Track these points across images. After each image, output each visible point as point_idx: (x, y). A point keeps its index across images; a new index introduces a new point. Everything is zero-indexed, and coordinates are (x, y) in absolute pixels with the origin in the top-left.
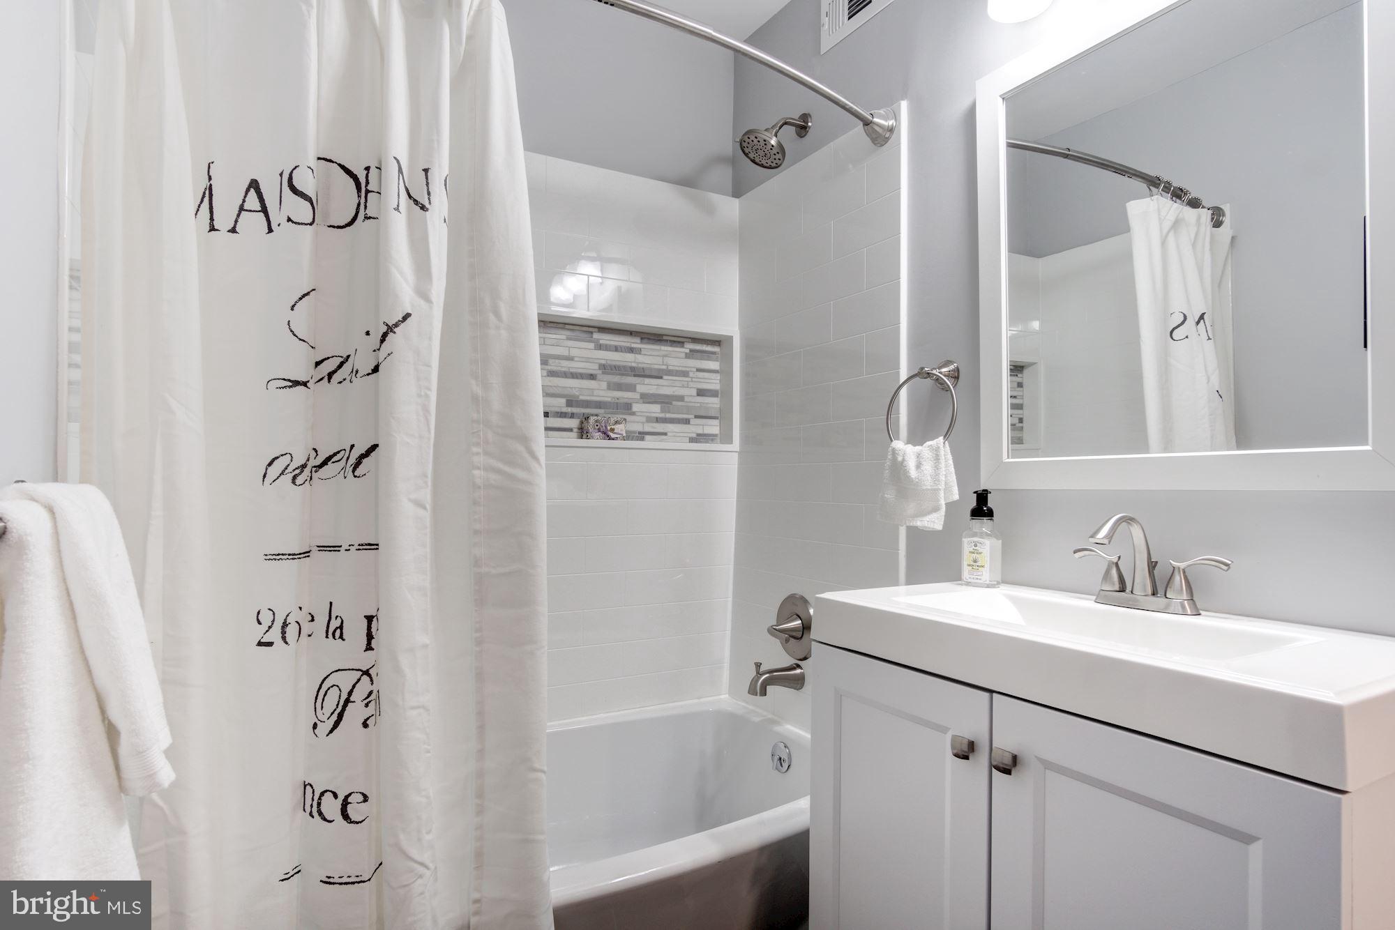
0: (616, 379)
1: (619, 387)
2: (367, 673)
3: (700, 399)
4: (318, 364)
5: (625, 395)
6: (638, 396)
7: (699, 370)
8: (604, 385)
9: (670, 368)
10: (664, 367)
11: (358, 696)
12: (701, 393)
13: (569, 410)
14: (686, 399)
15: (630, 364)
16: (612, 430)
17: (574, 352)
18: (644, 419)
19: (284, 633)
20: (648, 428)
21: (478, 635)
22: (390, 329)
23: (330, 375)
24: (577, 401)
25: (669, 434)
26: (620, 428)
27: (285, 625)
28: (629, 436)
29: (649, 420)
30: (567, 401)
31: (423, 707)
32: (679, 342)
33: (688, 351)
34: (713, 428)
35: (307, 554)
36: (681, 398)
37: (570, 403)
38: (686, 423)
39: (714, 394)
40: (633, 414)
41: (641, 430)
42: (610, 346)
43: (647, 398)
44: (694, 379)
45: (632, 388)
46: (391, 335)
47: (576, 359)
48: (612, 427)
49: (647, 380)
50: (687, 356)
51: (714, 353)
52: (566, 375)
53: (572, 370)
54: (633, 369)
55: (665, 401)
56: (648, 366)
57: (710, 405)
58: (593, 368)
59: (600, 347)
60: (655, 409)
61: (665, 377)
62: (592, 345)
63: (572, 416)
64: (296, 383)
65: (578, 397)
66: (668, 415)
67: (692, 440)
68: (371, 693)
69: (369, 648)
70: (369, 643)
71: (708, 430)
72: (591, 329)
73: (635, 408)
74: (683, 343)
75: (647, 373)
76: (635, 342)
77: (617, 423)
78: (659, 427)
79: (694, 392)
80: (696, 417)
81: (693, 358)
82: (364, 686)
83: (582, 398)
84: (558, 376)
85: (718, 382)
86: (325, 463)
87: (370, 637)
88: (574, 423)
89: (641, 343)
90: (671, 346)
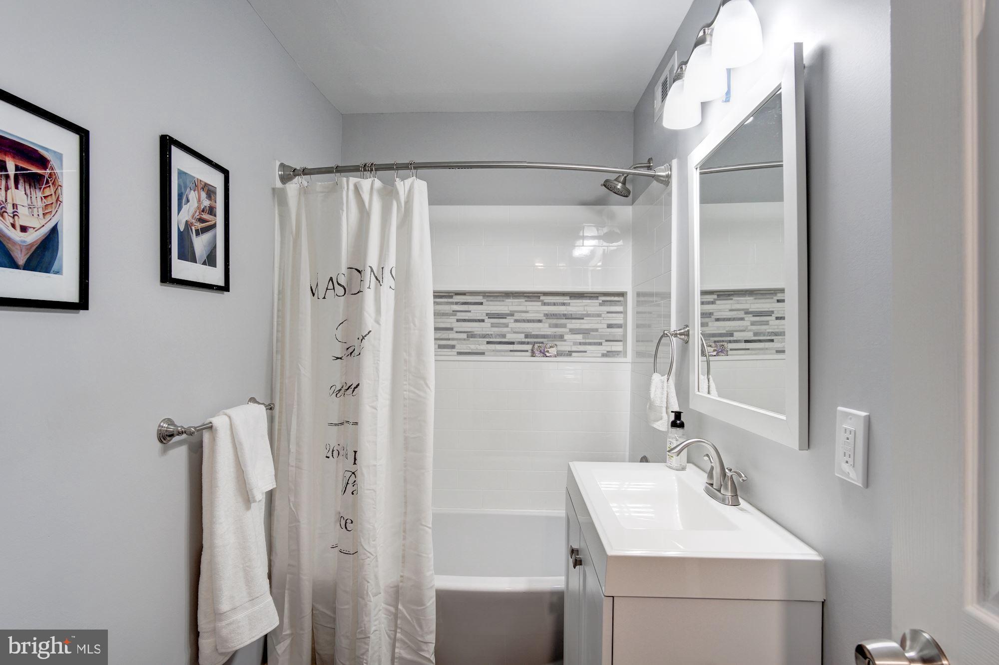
0: (554, 321)
1: (556, 326)
2: (353, 473)
3: (609, 330)
4: (347, 349)
5: (559, 331)
6: (568, 330)
7: (608, 312)
8: (547, 325)
9: (589, 312)
10: (585, 312)
11: (351, 481)
12: (610, 326)
13: (527, 340)
14: (600, 330)
15: (562, 312)
16: (548, 351)
17: (529, 308)
18: (572, 344)
19: (333, 454)
20: (574, 348)
21: (405, 462)
22: (363, 338)
23: (351, 353)
24: (530, 335)
25: (588, 352)
26: (553, 351)
27: (333, 451)
28: (560, 354)
29: (575, 344)
30: (525, 335)
31: (373, 490)
32: (595, 297)
33: (601, 301)
34: (618, 347)
35: (342, 424)
36: (596, 330)
37: (526, 336)
38: (600, 345)
39: (619, 326)
40: (565, 341)
41: (570, 350)
42: (550, 303)
43: (573, 331)
44: (605, 318)
45: (564, 326)
46: (363, 340)
47: (530, 312)
48: (549, 350)
49: (574, 321)
50: (600, 305)
51: (618, 301)
52: (524, 321)
53: (528, 318)
54: (565, 315)
55: (585, 332)
56: (574, 312)
57: (616, 333)
58: (540, 316)
59: (544, 304)
60: (579, 338)
61: (585, 318)
62: (540, 303)
63: (528, 343)
64: (338, 358)
65: (531, 333)
66: (587, 341)
67: (603, 355)
68: (355, 481)
69: (355, 463)
70: (355, 462)
71: (614, 349)
72: (539, 295)
73: (566, 337)
74: (598, 297)
75: (573, 316)
76: (566, 299)
77: (551, 347)
78: (582, 348)
79: (605, 326)
80: (606, 341)
81: (605, 306)
82: (353, 478)
83: (533, 333)
84: (520, 322)
85: (622, 319)
86: (348, 389)
87: (355, 459)
88: (529, 347)
89: (570, 299)
90: (590, 300)
